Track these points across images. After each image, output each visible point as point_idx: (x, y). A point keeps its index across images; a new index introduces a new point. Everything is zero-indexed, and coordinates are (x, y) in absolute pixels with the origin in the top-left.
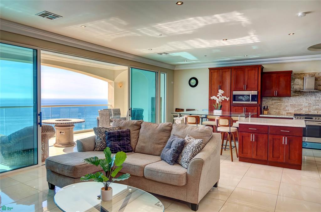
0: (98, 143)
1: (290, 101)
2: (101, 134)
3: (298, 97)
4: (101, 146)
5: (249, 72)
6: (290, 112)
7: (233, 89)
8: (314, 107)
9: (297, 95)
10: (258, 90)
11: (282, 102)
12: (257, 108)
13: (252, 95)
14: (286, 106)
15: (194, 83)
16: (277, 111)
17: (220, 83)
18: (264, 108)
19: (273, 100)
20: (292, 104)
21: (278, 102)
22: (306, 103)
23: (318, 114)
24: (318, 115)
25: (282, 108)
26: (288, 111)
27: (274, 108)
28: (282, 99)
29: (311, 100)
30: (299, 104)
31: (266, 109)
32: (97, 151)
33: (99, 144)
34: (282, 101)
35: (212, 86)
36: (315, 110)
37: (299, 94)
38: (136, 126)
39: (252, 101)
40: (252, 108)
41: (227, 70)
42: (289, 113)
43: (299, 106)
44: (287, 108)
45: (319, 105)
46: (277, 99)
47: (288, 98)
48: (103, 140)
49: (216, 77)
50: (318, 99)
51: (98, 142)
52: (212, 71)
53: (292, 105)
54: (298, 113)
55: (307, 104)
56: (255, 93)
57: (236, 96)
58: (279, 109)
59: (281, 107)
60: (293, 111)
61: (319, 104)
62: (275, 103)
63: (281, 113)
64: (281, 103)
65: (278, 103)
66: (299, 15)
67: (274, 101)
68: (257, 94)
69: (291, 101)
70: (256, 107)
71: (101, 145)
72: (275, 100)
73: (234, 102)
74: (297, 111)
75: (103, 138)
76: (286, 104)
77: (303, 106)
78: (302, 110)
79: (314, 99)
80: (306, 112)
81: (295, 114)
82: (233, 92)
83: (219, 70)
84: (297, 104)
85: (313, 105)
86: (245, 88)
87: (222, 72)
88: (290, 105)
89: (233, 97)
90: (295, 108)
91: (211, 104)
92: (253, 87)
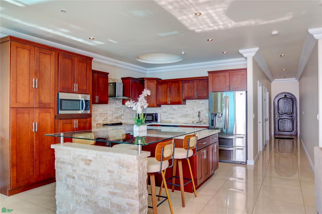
5: (81, 64)
6: (99, 122)
7: (58, 88)
8: (115, 115)
10: (90, 93)
13: (85, 101)
14: (96, 115)
20: (100, 112)
22: (110, 110)
25: (93, 118)
26: (97, 121)
29: (113, 108)
30: (106, 113)
36: (115, 119)
39: (85, 109)
43: (106, 115)
44: (96, 118)
45: (118, 113)
49: (26, 59)
50: (117, 107)
54: (105, 122)
55: (110, 113)
57: (63, 101)
60: (101, 121)
68: (89, 99)
69: (100, 110)
73: (61, 112)
74: (105, 120)
76: (96, 113)
77: (108, 114)
78: (107, 119)
79: (115, 107)
80: (110, 121)
81: (103, 125)
82: (58, 94)
83: (33, 48)
84: (104, 112)
85: (115, 113)
86: (76, 89)
87: (39, 53)
88: (99, 114)
89: (60, 104)
90: (103, 117)
91: (16, 117)
92: (85, 88)
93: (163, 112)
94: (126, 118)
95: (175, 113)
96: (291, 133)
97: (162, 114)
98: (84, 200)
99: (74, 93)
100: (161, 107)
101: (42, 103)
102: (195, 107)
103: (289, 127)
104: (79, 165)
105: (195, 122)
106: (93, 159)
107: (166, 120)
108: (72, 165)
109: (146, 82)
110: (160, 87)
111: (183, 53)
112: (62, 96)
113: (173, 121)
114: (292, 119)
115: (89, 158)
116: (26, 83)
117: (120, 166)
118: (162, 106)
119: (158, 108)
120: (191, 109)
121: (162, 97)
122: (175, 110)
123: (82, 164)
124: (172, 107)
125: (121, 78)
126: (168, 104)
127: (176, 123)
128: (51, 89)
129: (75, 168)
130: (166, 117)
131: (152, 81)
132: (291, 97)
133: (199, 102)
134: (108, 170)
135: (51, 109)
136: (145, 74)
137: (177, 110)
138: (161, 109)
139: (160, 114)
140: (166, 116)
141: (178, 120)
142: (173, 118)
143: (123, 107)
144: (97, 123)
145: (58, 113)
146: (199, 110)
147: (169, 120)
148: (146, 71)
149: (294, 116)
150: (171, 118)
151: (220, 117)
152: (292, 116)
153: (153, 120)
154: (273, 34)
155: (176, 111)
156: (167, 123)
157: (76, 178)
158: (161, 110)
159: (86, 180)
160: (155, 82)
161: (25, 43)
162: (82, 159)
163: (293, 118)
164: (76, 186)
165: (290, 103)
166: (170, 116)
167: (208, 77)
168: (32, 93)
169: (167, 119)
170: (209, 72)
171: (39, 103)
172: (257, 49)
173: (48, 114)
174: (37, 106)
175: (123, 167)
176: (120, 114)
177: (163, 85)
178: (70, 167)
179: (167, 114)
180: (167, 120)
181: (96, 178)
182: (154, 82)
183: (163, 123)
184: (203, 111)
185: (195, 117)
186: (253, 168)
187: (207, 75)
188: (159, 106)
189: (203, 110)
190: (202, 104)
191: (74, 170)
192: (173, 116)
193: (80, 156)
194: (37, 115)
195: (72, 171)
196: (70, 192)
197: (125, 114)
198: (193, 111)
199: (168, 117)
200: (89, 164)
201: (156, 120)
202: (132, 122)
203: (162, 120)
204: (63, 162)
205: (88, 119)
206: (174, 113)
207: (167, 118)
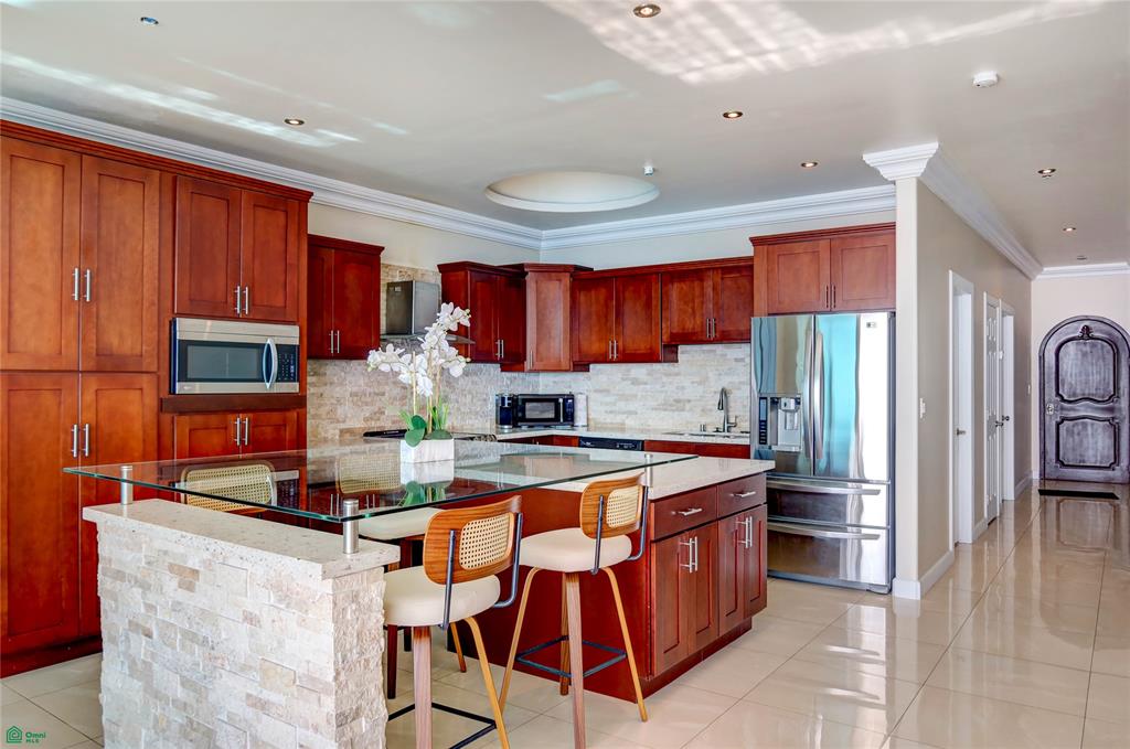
1: (350, 377)
5: (262, 214)
6: (349, 425)
10: (299, 319)
11: (326, 384)
12: (298, 414)
13: (280, 348)
14: (338, 400)
17: (86, 252)
20: (355, 389)
22: (394, 383)
25: (327, 408)
26: (344, 422)
28: (323, 370)
30: (376, 390)
34: (325, 380)
35: (20, 265)
39: (279, 379)
40: (276, 418)
42: (348, 430)
43: (377, 398)
44: (340, 411)
47: (343, 363)
49: (48, 200)
52: (18, 149)
53: (356, 394)
54: (375, 426)
55: (394, 391)
56: (291, 334)
57: (190, 348)
58: (315, 416)
59: (320, 406)
60: (359, 421)
63: (324, 434)
64: (321, 390)
68: (297, 343)
69: (353, 380)
73: (182, 388)
74: (372, 419)
76: (338, 391)
77: (387, 396)
78: (383, 413)
80: (394, 422)
81: (366, 434)
82: (173, 324)
83: (75, 159)
84: (369, 390)
86: (243, 306)
87: (96, 177)
88: (352, 395)
89: (178, 356)
90: (365, 408)
91: (9, 405)
92: (279, 302)
93: (596, 391)
94: (459, 409)
95: (639, 394)
96: (1110, 473)
97: (593, 396)
98: (178, 719)
99: (236, 318)
100: (588, 371)
101: (111, 355)
102: (710, 374)
103: (1100, 448)
104: (162, 589)
105: (710, 430)
106: (202, 569)
107: (608, 421)
108: (145, 587)
109: (530, 279)
110: (582, 298)
111: (648, 169)
112: (189, 328)
113: (630, 422)
114: (1113, 418)
115: (190, 564)
116: (48, 284)
117: (280, 601)
118: (591, 366)
119: (581, 376)
120: (697, 379)
121: (591, 334)
122: (640, 384)
123: (171, 584)
124: (629, 371)
125: (439, 266)
126: (611, 362)
127: (642, 431)
128: (146, 304)
129: (152, 598)
130: (609, 408)
131: (553, 274)
132: (1110, 335)
133: (726, 355)
134: (244, 611)
135: (144, 375)
136: (536, 250)
137: (646, 384)
138: (589, 378)
139: (584, 397)
140: (607, 404)
141: (650, 422)
142: (630, 413)
144: (343, 426)
145: (172, 390)
146: (725, 382)
147: (619, 419)
148: (539, 239)
149: (1120, 409)
150: (624, 413)
151: (792, 412)
152: (1111, 410)
153: (556, 419)
154: (976, 82)
155: (642, 386)
156: (612, 429)
157: (155, 636)
158: (589, 383)
159: (183, 647)
160: (567, 279)
161: (43, 141)
162: (171, 568)
163: (1117, 415)
164: (156, 667)
165: (1104, 359)
166: (621, 405)
167: (751, 259)
168: (73, 320)
169: (612, 415)
170: (756, 241)
171: (97, 355)
172: (931, 148)
173: (134, 396)
174: (91, 365)
175: (288, 606)
177: (593, 292)
178: (137, 591)
179: (608, 399)
180: (609, 419)
181: (210, 639)
182: (560, 280)
183: (596, 429)
184: (739, 389)
185: (711, 410)
186: (916, 613)
187: (747, 250)
188: (581, 365)
189: (740, 383)
190: (736, 360)
191: (150, 607)
192: (632, 406)
193: (166, 553)
194: (90, 397)
195: (143, 610)
196: (137, 684)
197: (452, 397)
198: (701, 389)
199: (614, 408)
200: (190, 587)
201: (569, 418)
202: (480, 426)
203: (594, 419)
204: (119, 576)
205: (293, 415)
206: (636, 396)
207: (611, 412)
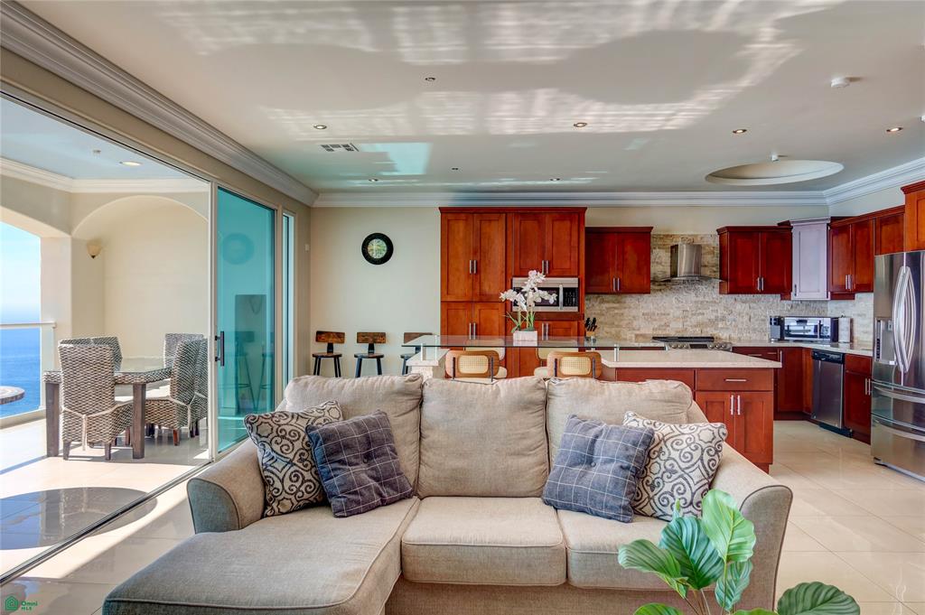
0: (282, 481)
1: (642, 304)
2: (285, 442)
3: (660, 293)
4: (298, 490)
5: (557, 224)
6: (642, 332)
7: (511, 271)
8: (694, 320)
9: (658, 290)
10: (579, 274)
11: (625, 308)
12: (579, 323)
13: (565, 289)
14: (634, 317)
15: (379, 250)
16: (613, 331)
17: (475, 253)
18: (587, 325)
19: (603, 301)
20: (646, 311)
21: (615, 308)
22: (678, 308)
23: (703, 335)
24: (703, 338)
25: (626, 322)
26: (639, 330)
27: (606, 323)
28: (623, 300)
29: (687, 302)
30: (663, 312)
31: (592, 325)
32: (283, 514)
33: (287, 483)
34: (625, 305)
35: (451, 261)
36: (695, 326)
37: (664, 287)
38: (406, 398)
39: (564, 305)
40: (565, 324)
41: (494, 216)
42: (641, 335)
43: (663, 317)
44: (635, 323)
45: (703, 314)
46: (614, 299)
47: (638, 296)
48: (300, 465)
49: (461, 235)
50: (701, 299)
51: (281, 476)
52: (450, 216)
53: (647, 314)
54: (661, 333)
55: (679, 313)
56: (572, 282)
58: (618, 326)
59: (622, 320)
60: (649, 330)
61: (704, 311)
62: (607, 309)
63: (623, 336)
64: (623, 311)
65: (616, 311)
66: (833, 84)
67: (605, 306)
68: (576, 286)
69: (645, 305)
70: (576, 323)
71: (298, 484)
72: (608, 302)
74: (659, 329)
75: (298, 457)
76: (634, 312)
77: (671, 316)
78: (668, 326)
79: (694, 299)
80: (677, 332)
81: (654, 338)
83: (470, 216)
84: (657, 312)
85: (692, 314)
86: (545, 270)
87: (479, 221)
88: (643, 314)
90: (654, 322)
91: (447, 315)
92: (567, 266)
93: (859, 315)
94: (735, 326)
97: (857, 320)
100: (854, 299)
101: (486, 295)
107: (865, 339)
109: (793, 232)
110: (834, 242)
111: (774, 157)
112: (518, 282)
116: (462, 267)
119: (847, 303)
125: (718, 229)
130: (864, 329)
135: (499, 303)
138: (854, 305)
139: (848, 320)
140: (862, 326)
143: (724, 301)
144: (638, 332)
158: (854, 309)
160: (824, 229)
168: (469, 281)
170: (906, 190)
171: (480, 295)
173: (495, 312)
174: (477, 299)
176: (713, 317)
177: (840, 237)
179: (866, 322)
182: (818, 230)
187: (900, 200)
188: (850, 295)
194: (477, 312)
197: (730, 317)
202: (758, 338)
207: (866, 332)
